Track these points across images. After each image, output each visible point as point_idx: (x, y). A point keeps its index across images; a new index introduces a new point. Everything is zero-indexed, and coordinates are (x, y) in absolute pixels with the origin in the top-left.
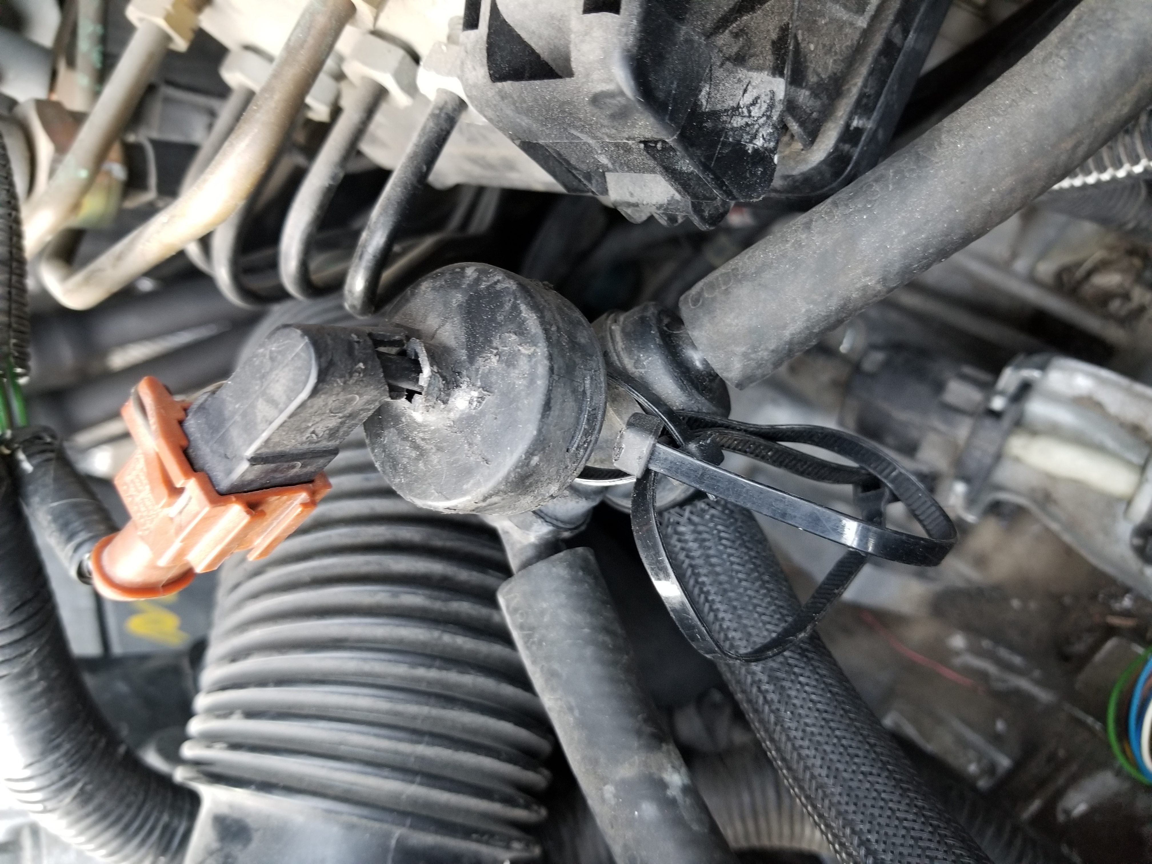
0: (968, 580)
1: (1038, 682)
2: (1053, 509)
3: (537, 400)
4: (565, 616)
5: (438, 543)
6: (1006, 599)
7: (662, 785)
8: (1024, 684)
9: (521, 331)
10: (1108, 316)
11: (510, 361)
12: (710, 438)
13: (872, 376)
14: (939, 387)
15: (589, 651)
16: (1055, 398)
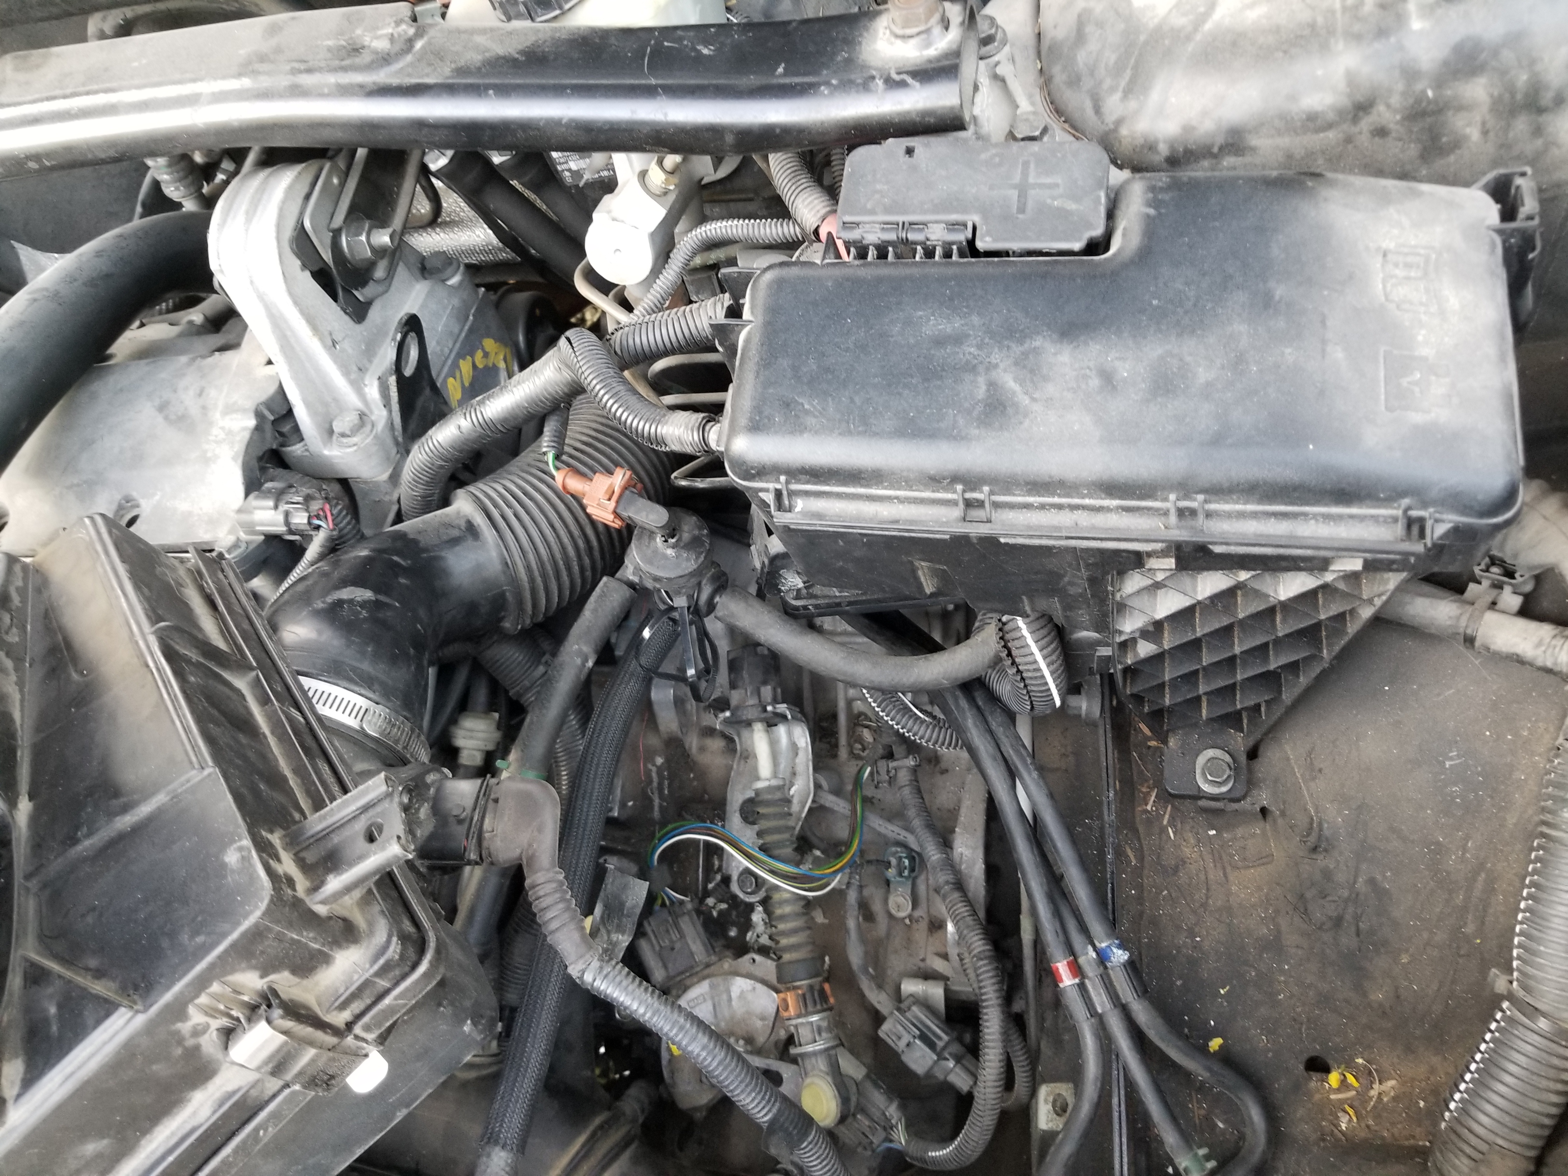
0: (690, 748)
1: (661, 806)
2: (742, 762)
3: (682, 573)
4: (616, 604)
5: (602, 537)
6: (692, 770)
7: (587, 661)
8: (657, 802)
9: (697, 558)
10: (850, 746)
11: (688, 559)
12: (696, 619)
13: (756, 654)
14: (765, 683)
15: (610, 617)
16: (790, 734)
